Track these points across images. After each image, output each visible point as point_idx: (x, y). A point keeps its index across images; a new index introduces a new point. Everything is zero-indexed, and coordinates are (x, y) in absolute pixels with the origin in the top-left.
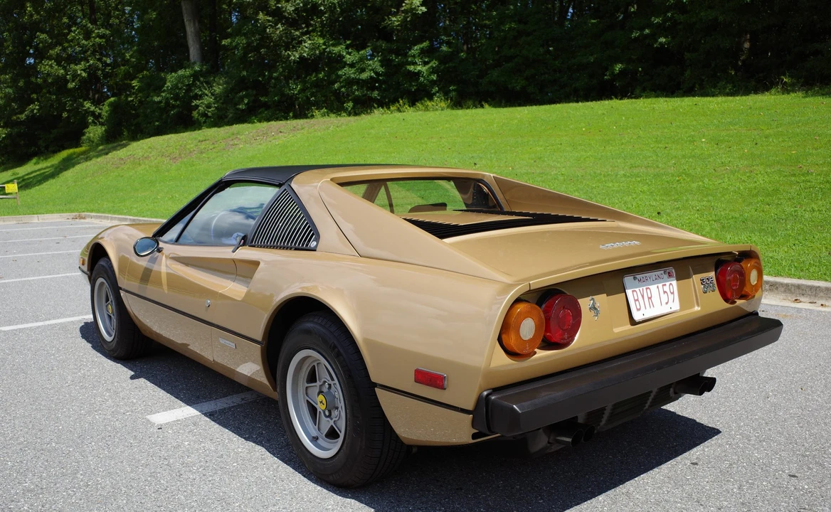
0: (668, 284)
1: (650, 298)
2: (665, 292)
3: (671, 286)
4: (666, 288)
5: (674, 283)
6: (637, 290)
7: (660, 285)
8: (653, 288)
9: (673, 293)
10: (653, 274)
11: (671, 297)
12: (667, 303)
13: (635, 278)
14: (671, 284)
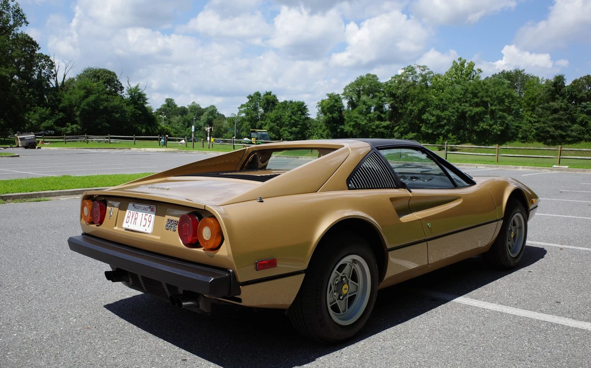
0: (149, 215)
1: (136, 219)
2: (145, 219)
3: (150, 217)
4: (147, 217)
5: (153, 216)
6: (132, 212)
7: (144, 214)
8: (140, 214)
9: (150, 222)
10: (143, 206)
11: (148, 223)
12: (144, 226)
13: (134, 205)
14: (150, 216)
